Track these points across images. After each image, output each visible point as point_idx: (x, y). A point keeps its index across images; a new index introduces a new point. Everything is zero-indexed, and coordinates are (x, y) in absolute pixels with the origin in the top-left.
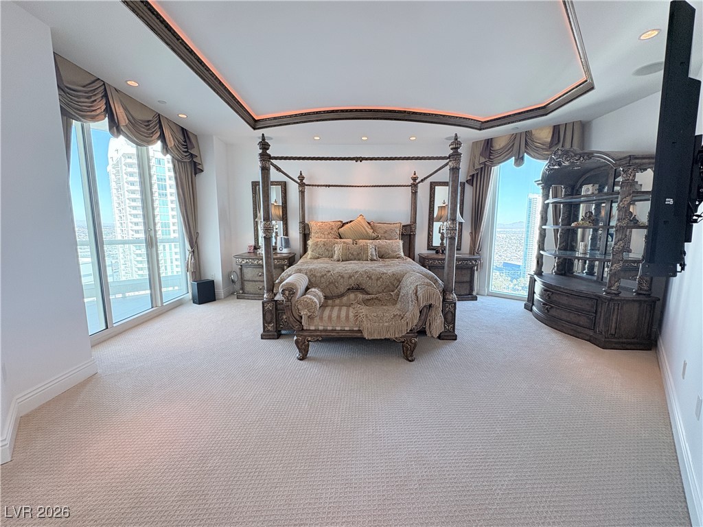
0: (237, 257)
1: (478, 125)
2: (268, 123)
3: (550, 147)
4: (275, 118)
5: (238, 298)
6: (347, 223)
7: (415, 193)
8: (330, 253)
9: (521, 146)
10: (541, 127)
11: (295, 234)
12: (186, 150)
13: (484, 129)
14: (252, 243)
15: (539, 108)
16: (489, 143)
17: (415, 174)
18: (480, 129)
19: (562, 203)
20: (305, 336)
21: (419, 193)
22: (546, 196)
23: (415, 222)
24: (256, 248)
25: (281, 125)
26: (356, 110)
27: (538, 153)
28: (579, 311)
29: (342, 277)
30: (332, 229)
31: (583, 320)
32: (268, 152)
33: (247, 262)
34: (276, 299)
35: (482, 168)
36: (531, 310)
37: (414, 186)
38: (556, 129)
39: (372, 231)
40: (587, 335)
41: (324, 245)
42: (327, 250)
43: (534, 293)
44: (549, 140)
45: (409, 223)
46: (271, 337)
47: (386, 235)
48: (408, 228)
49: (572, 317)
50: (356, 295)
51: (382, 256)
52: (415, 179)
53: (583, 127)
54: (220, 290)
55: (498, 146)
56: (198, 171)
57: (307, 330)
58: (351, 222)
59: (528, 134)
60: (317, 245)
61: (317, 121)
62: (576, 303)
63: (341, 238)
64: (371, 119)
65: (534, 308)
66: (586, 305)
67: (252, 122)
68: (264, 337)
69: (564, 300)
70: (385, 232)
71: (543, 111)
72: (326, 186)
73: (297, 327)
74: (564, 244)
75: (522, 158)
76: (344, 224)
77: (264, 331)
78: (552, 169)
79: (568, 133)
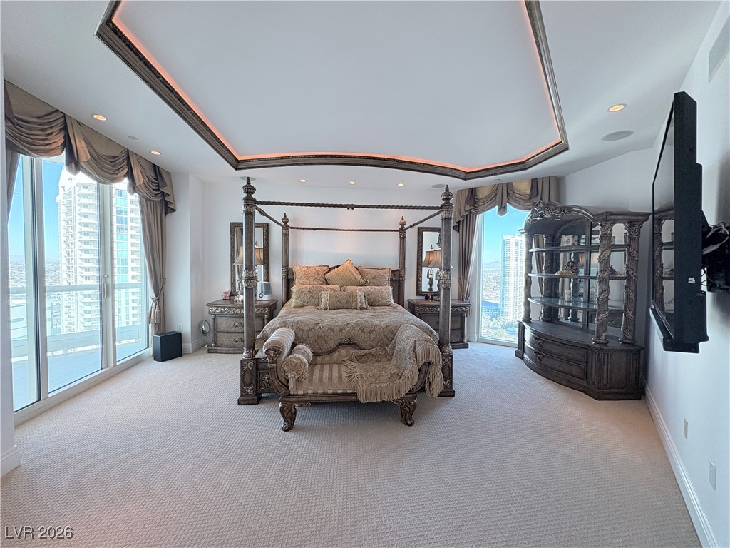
0: (210, 305)
1: (463, 175)
2: (252, 164)
3: (530, 199)
4: (259, 160)
5: (209, 353)
6: (334, 268)
7: (403, 238)
8: (316, 300)
9: (503, 197)
10: (521, 180)
11: (277, 279)
12: (157, 188)
13: (468, 179)
14: (228, 289)
15: (519, 163)
16: (473, 192)
17: (403, 219)
18: (465, 179)
19: (543, 251)
20: (292, 402)
21: (407, 238)
22: (529, 246)
23: (404, 268)
24: (232, 294)
25: (265, 167)
26: (346, 156)
27: (520, 202)
28: (571, 361)
29: (333, 330)
30: (318, 274)
31: (576, 370)
32: (253, 196)
33: (222, 311)
34: (256, 357)
35: (467, 215)
36: (522, 358)
37: (402, 231)
38: (534, 182)
39: (360, 276)
40: (581, 386)
41: (310, 292)
42: (313, 297)
43: (524, 340)
44: (528, 192)
45: (397, 268)
46: (250, 402)
47: (375, 281)
48: (397, 273)
49: (565, 367)
50: (348, 351)
51: (372, 303)
52: (403, 224)
53: (558, 181)
54: (188, 344)
55: (482, 194)
56: (169, 210)
57: (294, 395)
58: (338, 266)
59: (509, 185)
60: (302, 292)
61: (305, 164)
62: (568, 352)
63: (327, 284)
64: (360, 165)
65: (525, 356)
66: (577, 355)
67: (234, 162)
68: (242, 403)
69: (556, 349)
70: (374, 278)
71: (522, 166)
72: (312, 229)
73: (282, 392)
74: (549, 291)
75: (505, 208)
76: (330, 270)
77: (242, 395)
78: (534, 220)
79: (546, 187)
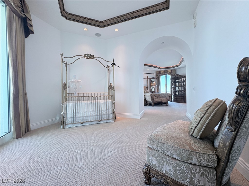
1: (160, 68)
3: (171, 73)
7: (148, 80)
9: (166, 73)
10: (169, 70)
16: (160, 71)
22: (172, 81)
23: (148, 86)
27: (169, 74)
28: (182, 99)
31: (182, 100)
35: (159, 76)
38: (171, 70)
49: (181, 100)
52: (148, 77)
53: (175, 70)
55: (162, 72)
59: (167, 70)
62: (181, 98)
66: (183, 98)
69: (179, 98)
70: (144, 88)
71: (171, 68)
79: (173, 71)
